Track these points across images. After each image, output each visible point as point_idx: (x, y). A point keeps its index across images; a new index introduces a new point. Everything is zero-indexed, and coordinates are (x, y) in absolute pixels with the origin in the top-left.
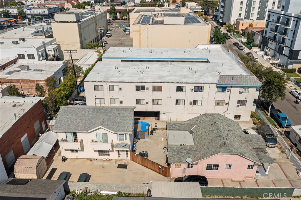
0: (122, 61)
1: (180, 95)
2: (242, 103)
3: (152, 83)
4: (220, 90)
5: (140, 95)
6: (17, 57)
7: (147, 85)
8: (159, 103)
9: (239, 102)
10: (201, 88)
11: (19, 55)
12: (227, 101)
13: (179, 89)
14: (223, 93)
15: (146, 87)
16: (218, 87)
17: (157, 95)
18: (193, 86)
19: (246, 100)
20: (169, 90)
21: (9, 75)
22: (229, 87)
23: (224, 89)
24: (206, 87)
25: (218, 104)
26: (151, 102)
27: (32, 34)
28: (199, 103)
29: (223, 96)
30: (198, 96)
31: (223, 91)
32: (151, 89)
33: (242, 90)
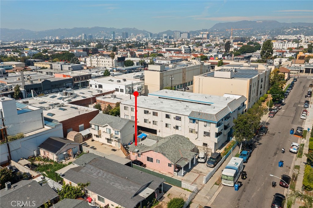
0: (159, 98)
1: (167, 121)
2: (207, 134)
3: (152, 110)
4: (192, 121)
5: (146, 116)
6: (115, 90)
7: (150, 111)
8: (157, 124)
9: (205, 133)
10: (180, 118)
11: (116, 89)
12: (196, 131)
13: (167, 116)
14: (193, 124)
15: (149, 112)
16: (190, 119)
17: (155, 118)
18: (175, 116)
19: (209, 132)
20: (161, 116)
21: (103, 99)
22: (197, 120)
23: (194, 121)
24: (182, 117)
25: (192, 132)
26: (152, 122)
27: (134, 77)
28: (180, 128)
29: (193, 126)
30: (178, 123)
31: (194, 122)
32: (152, 113)
33: (205, 124)
